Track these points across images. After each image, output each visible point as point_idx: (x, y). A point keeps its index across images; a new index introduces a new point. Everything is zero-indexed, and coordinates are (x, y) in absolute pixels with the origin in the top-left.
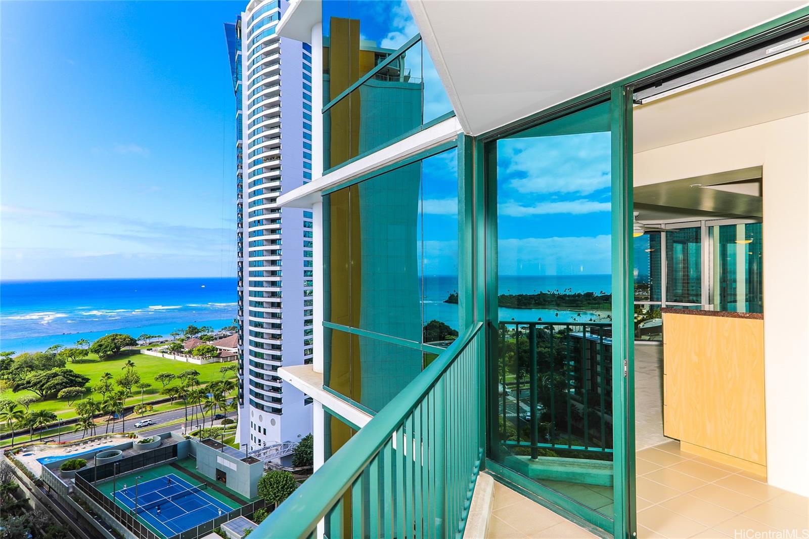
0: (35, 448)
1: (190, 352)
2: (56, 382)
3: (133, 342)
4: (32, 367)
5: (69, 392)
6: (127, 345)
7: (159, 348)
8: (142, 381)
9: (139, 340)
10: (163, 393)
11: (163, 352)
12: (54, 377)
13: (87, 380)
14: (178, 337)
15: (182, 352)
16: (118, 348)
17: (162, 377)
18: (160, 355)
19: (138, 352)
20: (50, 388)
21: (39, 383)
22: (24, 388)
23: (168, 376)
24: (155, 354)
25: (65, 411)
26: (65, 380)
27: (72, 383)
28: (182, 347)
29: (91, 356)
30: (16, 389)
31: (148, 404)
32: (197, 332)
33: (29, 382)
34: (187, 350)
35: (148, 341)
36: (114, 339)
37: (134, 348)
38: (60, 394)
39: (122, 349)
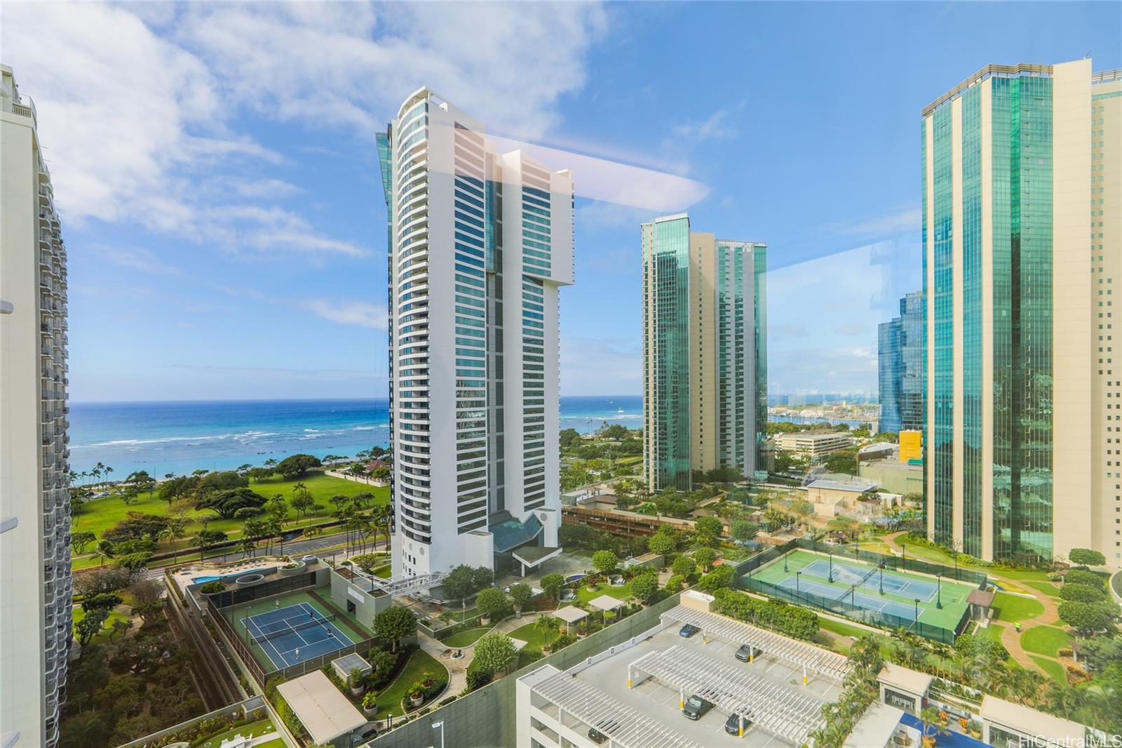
0: (192, 568)
1: (370, 475)
2: (233, 501)
3: (317, 463)
4: (216, 487)
5: (245, 512)
6: (312, 465)
7: (342, 470)
8: (315, 503)
9: (324, 461)
10: (332, 516)
11: (346, 474)
12: (232, 496)
13: (265, 500)
14: (363, 458)
15: (363, 474)
16: (303, 469)
17: (336, 500)
18: (342, 476)
19: (321, 474)
20: (228, 508)
21: (218, 502)
22: (205, 507)
23: (341, 498)
24: (338, 475)
25: (236, 531)
26: (242, 500)
27: (249, 503)
28: (364, 469)
29: (276, 476)
30: (198, 507)
31: (318, 527)
32: (382, 454)
33: (209, 501)
34: (368, 471)
35: (334, 462)
36: (298, 460)
37: (319, 469)
38: (237, 513)
39: (308, 470)
